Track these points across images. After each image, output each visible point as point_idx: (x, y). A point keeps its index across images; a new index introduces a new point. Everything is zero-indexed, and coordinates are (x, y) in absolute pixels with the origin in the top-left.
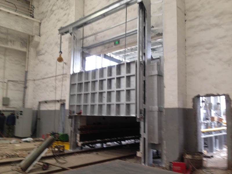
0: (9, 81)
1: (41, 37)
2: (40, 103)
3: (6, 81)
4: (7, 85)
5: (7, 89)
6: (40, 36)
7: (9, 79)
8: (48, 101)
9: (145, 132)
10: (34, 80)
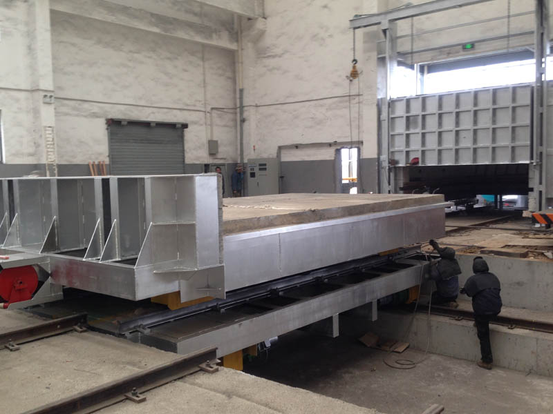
0: (212, 109)
1: (269, 19)
2: (280, 148)
3: (209, 109)
4: (211, 116)
5: (211, 125)
6: (265, 18)
7: (213, 107)
8: (301, 144)
9: (541, 183)
10: (257, 106)
